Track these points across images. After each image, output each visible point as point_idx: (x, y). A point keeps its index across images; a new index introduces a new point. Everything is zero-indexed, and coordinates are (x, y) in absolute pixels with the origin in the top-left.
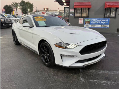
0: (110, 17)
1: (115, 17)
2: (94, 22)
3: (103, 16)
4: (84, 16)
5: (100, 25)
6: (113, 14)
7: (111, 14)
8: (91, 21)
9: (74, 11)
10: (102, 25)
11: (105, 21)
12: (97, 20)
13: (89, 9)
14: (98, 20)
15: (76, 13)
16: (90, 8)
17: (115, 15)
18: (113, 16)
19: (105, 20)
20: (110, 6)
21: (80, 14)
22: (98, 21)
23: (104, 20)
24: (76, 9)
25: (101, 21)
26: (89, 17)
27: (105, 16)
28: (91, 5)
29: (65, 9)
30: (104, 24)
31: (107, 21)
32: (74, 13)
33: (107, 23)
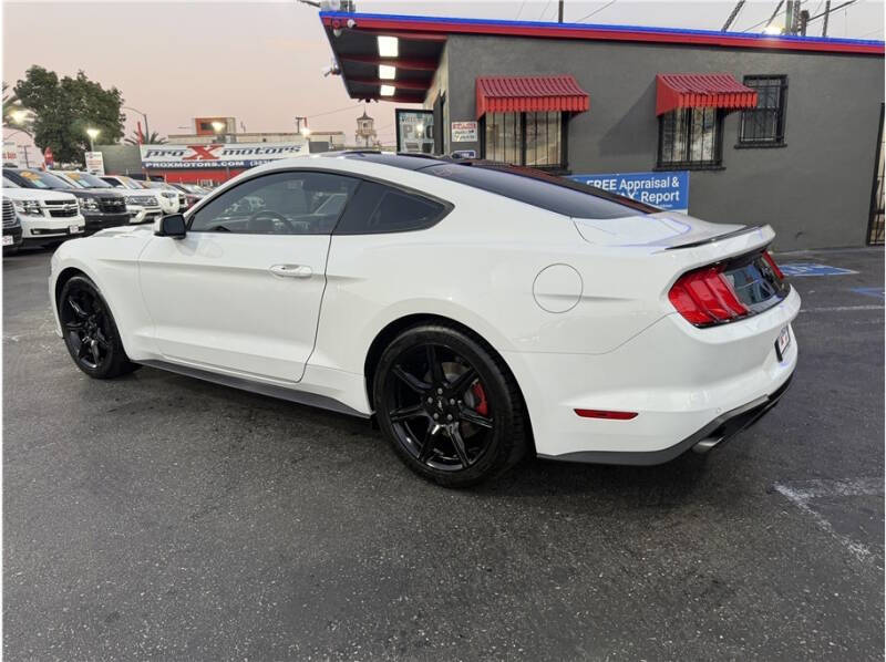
0: (688, 165)
1: (717, 164)
3: (651, 160)
4: (540, 162)
6: (703, 148)
7: (696, 147)
9: (475, 134)
11: (662, 191)
12: (618, 184)
13: (567, 117)
15: (488, 145)
16: (575, 113)
17: (718, 148)
18: (707, 156)
19: (665, 184)
21: (518, 152)
23: (657, 184)
24: (489, 121)
25: (645, 189)
26: (569, 168)
27: (664, 160)
28: (584, 96)
29: (405, 123)
30: (660, 203)
31: (677, 185)
32: (479, 145)
33: (677, 199)
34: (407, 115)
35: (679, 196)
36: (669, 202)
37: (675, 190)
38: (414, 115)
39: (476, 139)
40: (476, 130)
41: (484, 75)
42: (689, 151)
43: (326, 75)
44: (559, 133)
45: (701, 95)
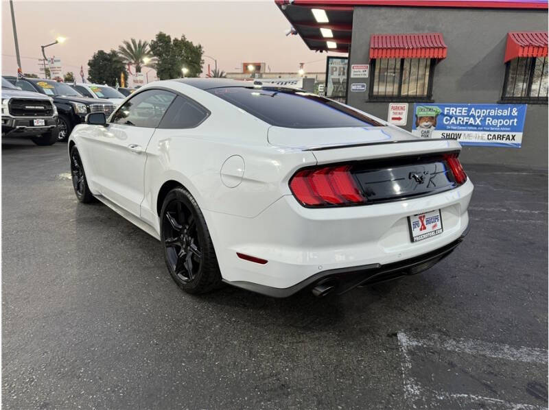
0: (527, 99)
2: (453, 121)
3: (497, 94)
4: (412, 92)
5: (480, 133)
7: (535, 87)
8: (443, 114)
9: (367, 73)
10: (492, 133)
11: (503, 118)
12: (469, 111)
13: (434, 62)
14: (473, 111)
15: (376, 80)
16: (440, 60)
18: (544, 94)
19: (506, 113)
20: (531, 48)
21: (396, 86)
22: (473, 116)
23: (500, 112)
24: (378, 63)
25: (489, 116)
26: (432, 98)
27: (508, 95)
28: (443, 48)
29: (332, 65)
30: (500, 127)
31: (516, 114)
32: (369, 80)
33: (515, 124)
34: (334, 60)
35: (517, 122)
36: (508, 126)
37: (513, 117)
38: (340, 60)
39: (367, 76)
40: (368, 70)
41: (377, 33)
42: (529, 89)
43: (287, 35)
44: (427, 74)
45: (539, 47)
